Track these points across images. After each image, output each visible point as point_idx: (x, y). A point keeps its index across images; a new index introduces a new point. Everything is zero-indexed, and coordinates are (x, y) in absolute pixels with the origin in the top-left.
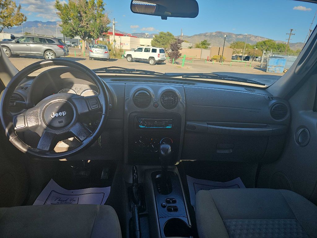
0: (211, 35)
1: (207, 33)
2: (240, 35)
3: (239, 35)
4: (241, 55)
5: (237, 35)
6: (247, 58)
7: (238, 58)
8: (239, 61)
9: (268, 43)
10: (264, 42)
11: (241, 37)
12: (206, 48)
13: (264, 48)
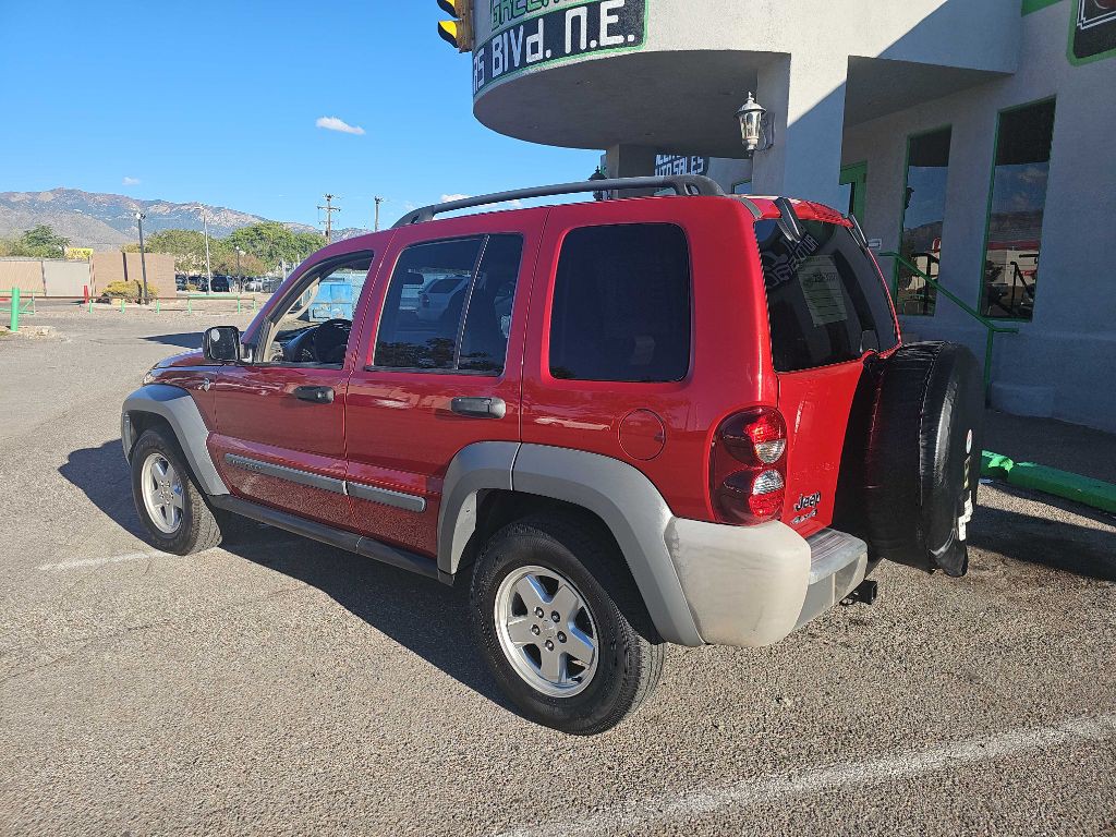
0: (33, 202)
1: (13, 194)
2: (158, 202)
3: (151, 203)
4: (193, 273)
5: (144, 204)
6: (220, 284)
7: (188, 285)
8: (194, 293)
9: (269, 232)
10: (256, 230)
11: (161, 209)
12: (57, 255)
13: (260, 247)
